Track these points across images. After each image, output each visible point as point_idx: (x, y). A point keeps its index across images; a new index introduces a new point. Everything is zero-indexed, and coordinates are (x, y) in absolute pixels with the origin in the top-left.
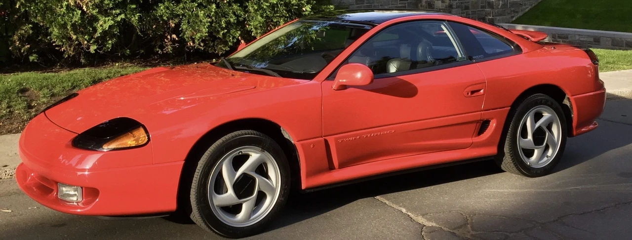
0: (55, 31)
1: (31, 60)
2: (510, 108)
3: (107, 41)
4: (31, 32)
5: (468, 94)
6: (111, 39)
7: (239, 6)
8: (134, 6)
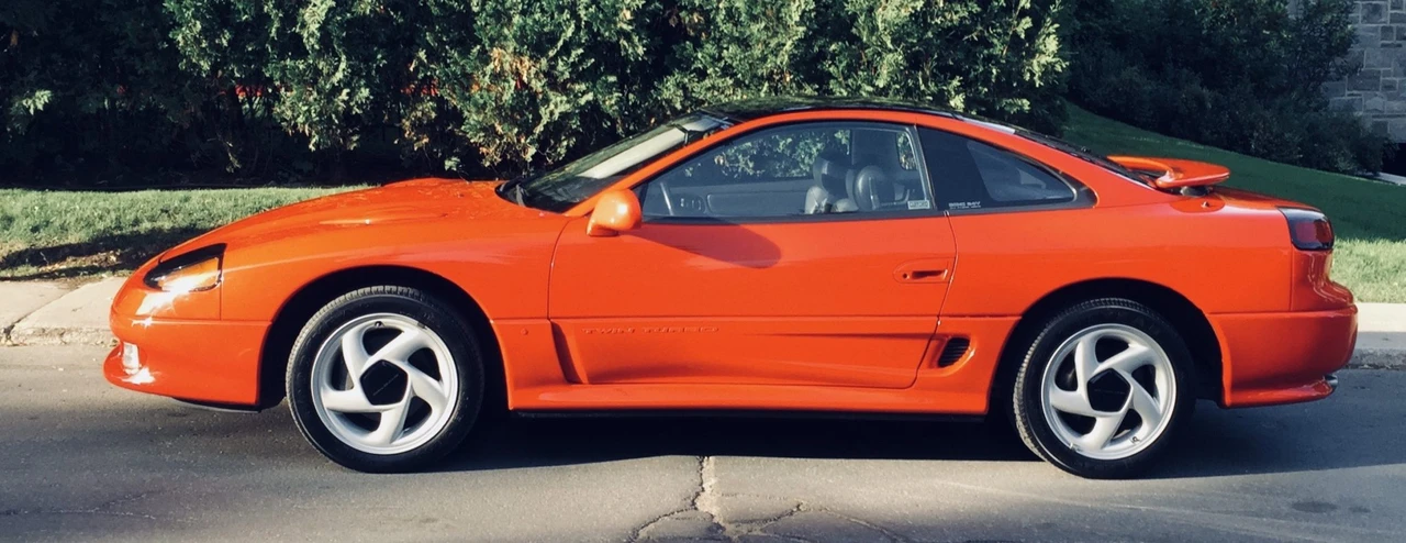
0: (473, 118)
1: (447, 168)
2: (1020, 318)
3: (561, 141)
4: (433, 115)
5: (905, 276)
6: (568, 138)
7: (816, 90)
8: (612, 79)
